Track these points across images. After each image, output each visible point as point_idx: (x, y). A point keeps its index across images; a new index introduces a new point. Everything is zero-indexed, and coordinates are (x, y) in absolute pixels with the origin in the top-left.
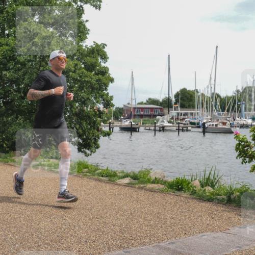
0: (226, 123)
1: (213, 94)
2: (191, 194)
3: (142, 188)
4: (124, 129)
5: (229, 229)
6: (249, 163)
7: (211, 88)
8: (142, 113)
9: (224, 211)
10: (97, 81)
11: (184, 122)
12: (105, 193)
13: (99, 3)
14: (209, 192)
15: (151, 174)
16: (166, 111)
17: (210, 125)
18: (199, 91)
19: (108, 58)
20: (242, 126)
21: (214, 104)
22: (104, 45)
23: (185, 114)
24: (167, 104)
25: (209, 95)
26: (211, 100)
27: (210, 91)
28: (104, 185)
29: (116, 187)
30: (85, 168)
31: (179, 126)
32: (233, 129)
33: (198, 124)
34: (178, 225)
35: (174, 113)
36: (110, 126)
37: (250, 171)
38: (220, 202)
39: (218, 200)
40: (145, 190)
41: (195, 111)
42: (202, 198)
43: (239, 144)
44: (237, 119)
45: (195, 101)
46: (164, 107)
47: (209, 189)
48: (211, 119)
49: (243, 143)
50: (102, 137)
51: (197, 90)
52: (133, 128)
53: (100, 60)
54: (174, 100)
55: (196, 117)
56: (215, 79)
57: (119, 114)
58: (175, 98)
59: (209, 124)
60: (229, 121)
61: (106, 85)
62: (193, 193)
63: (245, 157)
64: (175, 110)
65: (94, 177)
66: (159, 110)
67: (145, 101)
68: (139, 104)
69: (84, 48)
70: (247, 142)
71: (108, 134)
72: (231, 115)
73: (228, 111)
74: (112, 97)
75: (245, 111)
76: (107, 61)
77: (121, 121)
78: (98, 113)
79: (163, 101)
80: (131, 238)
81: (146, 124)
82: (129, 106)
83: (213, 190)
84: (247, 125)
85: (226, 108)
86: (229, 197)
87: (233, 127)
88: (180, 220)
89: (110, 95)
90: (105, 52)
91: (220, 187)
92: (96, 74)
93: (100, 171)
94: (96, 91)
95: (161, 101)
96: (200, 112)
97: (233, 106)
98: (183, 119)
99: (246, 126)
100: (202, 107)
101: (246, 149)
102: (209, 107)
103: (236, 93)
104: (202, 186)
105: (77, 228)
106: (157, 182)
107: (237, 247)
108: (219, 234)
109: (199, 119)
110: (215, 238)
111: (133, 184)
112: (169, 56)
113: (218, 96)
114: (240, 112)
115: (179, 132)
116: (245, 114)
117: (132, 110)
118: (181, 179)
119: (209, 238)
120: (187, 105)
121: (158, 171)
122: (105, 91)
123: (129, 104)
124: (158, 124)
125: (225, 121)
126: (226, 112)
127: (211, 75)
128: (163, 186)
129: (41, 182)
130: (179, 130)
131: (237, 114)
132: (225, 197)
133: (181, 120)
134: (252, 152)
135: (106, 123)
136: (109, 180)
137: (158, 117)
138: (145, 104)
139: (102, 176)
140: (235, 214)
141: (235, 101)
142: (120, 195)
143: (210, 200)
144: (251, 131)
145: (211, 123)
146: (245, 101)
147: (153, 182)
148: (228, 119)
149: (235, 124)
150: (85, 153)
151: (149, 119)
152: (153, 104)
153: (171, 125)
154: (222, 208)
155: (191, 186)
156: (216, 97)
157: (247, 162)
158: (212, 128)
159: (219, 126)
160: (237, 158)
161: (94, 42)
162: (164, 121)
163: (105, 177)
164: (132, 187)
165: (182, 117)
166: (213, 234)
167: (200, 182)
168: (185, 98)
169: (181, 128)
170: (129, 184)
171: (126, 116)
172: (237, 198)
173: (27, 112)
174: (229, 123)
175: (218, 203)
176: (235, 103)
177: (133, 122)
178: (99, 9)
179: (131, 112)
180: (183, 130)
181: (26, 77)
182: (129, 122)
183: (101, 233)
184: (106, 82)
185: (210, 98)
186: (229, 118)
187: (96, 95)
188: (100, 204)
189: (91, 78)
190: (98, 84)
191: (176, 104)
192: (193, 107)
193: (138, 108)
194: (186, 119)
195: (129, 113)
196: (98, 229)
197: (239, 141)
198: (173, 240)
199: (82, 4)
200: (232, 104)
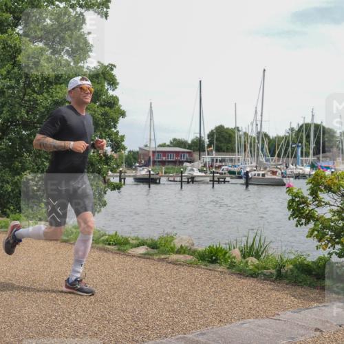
0: (276, 172)
1: (259, 133)
2: (228, 268)
3: (163, 260)
4: (140, 180)
5: (278, 314)
6: (305, 225)
7: (257, 125)
8: (164, 158)
9: (272, 289)
10: (102, 115)
11: (221, 171)
12: (113, 268)
13: (105, 10)
14: (253, 265)
15: (176, 241)
16: (196, 155)
17: (255, 175)
18: (240, 129)
19: (118, 84)
20: (298, 176)
21: (260, 146)
22: (112, 67)
23: (222, 161)
24: (198, 146)
25: (254, 135)
26: (257, 141)
27: (254, 129)
28: (111, 256)
29: (128, 258)
31: (213, 176)
32: (285, 180)
33: (239, 173)
34: (210, 310)
35: (207, 158)
36: (120, 176)
37: (307, 237)
38: (268, 278)
39: (265, 275)
40: (167, 262)
41: (236, 156)
42: (243, 273)
43: (293, 200)
44: (291, 166)
45: (235, 143)
46: (194, 151)
47: (252, 261)
48: (256, 167)
49: (297, 199)
50: (109, 190)
51: (238, 128)
52: (152, 179)
53: (107, 87)
54: (207, 141)
55: (236, 164)
56: (262, 113)
57: (133, 159)
58: (208, 138)
59: (253, 173)
60: (280, 169)
61: (115, 121)
62: (232, 266)
63: (300, 217)
64: (208, 154)
65: (97, 246)
66: (187, 155)
67: (168, 143)
68: (160, 146)
69: (85, 70)
70: (303, 197)
71: (117, 187)
72: (283, 161)
73: (279, 156)
74: (123, 137)
75: (302, 155)
76: (116, 88)
77: (135, 169)
78: (104, 158)
79: (193, 142)
80: (146, 328)
81: (169, 173)
82: (146, 148)
83: (257, 262)
84: (303, 174)
85: (277, 153)
86: (279, 271)
87: (285, 177)
88: (213, 303)
89: (120, 134)
90: (114, 76)
91: (267, 258)
92: (101, 105)
93: (107, 237)
94: (101, 129)
95: (190, 142)
96: (242, 157)
97: (286, 150)
98: (220, 167)
99: (304, 176)
100: (245, 150)
101: (301, 206)
102: (254, 151)
103: (290, 132)
104: (244, 257)
105: (74, 315)
106: (183, 251)
107: (288, 338)
108: (266, 321)
109: (241, 166)
110: (259, 326)
111: (151, 255)
112: (200, 82)
113: (266, 135)
114: (295, 157)
115: (213, 184)
116: (302, 161)
117: (151, 154)
118: (215, 247)
119: (252, 327)
120: (225, 148)
121: (184, 237)
122: (113, 129)
123: (146, 146)
124: (186, 174)
125: (275, 170)
126: (276, 158)
127: (256, 108)
128: (192, 257)
129: (24, 253)
130: (213, 181)
131: (291, 160)
132: (273, 271)
133: (216, 168)
134: (310, 211)
135: (115, 172)
136: (119, 250)
137: (185, 164)
138: (169, 146)
139: (109, 244)
140: (287, 294)
141: (288, 143)
142: (133, 269)
143: (253, 275)
144: (308, 183)
145: (256, 172)
146: (302, 143)
147: (178, 252)
148: (279, 167)
149: (288, 173)
151: (174, 167)
152: (179, 147)
153: (203, 174)
154: (269, 286)
155: (229, 257)
156: (262, 138)
157: (302, 224)
158: (257, 179)
159: (266, 176)
160: (289, 219)
161: (99, 62)
162: (193, 170)
163: (113, 245)
164: (149, 258)
165: (218, 164)
166: (257, 322)
167: (241, 251)
168: (222, 139)
169: (216, 179)
170: (145, 254)
171: (143, 162)
172: (289, 273)
173: (5, 156)
174: (279, 172)
175: (264, 280)
176: (288, 145)
177: (153, 170)
178: (106, 18)
179: (150, 158)
180: (219, 182)
181: (5, 109)
182: (146, 170)
183: (106, 322)
184: (115, 116)
185: (254, 138)
186: (280, 165)
187: (101, 134)
188: (105, 282)
189: (95, 111)
190: (104, 119)
191: (209, 146)
192: (233, 151)
193: (158, 152)
194: (223, 167)
195: (147, 158)
196: (102, 317)
197: (292, 196)
198: (204, 330)
199: (83, 11)
200: (284, 147)
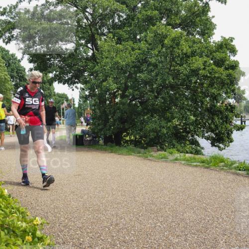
10: (227, 76)
19: (237, 51)
22: (232, 39)
28: (242, 178)
30: (222, 162)
36: (241, 120)
53: (229, 54)
61: (237, 80)
65: (231, 171)
69: (212, 44)
74: (244, 91)
76: (236, 54)
78: (229, 108)
89: (241, 89)
90: (234, 46)
92: (226, 69)
93: (237, 164)
94: (226, 86)
122: (236, 86)
135: (238, 117)
136: (247, 174)
139: (240, 170)
150: (219, 147)
161: (222, 37)
163: (242, 170)
178: (225, 4)
184: (237, 76)
187: (227, 90)
189: (222, 74)
190: (229, 79)
